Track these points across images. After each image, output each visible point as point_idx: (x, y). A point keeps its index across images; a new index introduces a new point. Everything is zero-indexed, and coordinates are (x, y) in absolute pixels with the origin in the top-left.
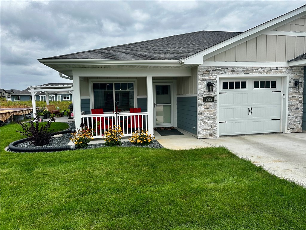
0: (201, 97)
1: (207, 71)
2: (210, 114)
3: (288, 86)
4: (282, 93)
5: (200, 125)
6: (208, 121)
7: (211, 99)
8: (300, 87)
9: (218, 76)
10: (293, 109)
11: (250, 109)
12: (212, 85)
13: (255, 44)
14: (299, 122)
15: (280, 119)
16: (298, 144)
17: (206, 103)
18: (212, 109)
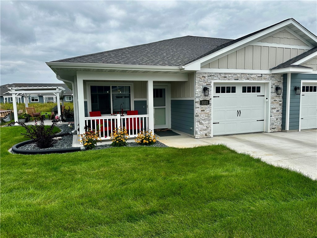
0: (198, 101)
1: (203, 77)
2: (206, 116)
3: (270, 91)
4: (265, 97)
5: (197, 126)
6: (204, 123)
7: (207, 102)
8: (280, 92)
9: (213, 81)
10: (275, 111)
11: (239, 111)
12: (208, 89)
13: (243, 53)
14: (279, 123)
15: (263, 120)
16: (281, 141)
17: (202, 106)
18: (207, 111)
